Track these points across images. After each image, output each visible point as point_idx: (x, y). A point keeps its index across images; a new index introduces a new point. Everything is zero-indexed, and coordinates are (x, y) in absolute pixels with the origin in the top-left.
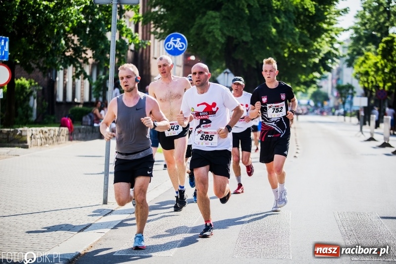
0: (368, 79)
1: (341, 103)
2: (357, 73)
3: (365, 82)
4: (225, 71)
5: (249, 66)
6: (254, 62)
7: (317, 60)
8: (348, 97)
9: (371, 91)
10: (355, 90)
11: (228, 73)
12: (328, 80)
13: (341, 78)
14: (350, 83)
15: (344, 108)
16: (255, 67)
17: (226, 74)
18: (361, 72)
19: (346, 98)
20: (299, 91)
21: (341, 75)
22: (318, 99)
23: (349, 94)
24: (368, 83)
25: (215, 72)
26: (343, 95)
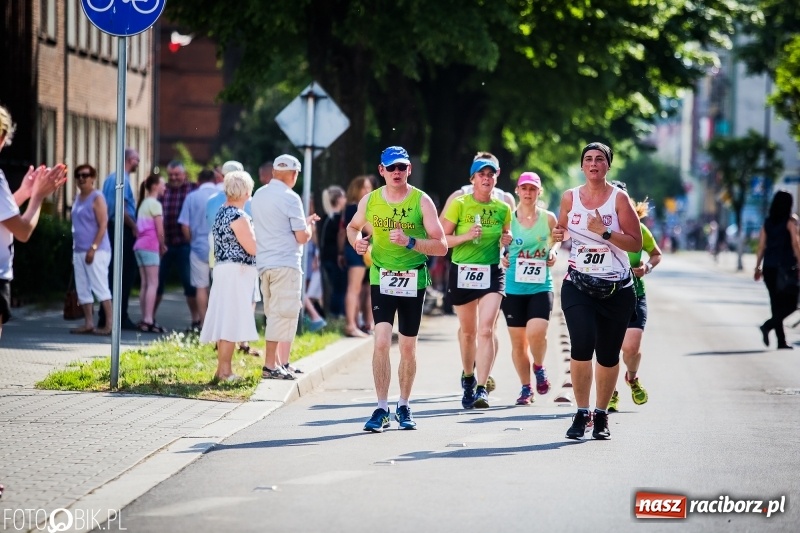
1: (728, 204)
2: (785, 95)
4: (305, 92)
5: (394, 72)
6: (412, 59)
7: (638, 52)
8: (753, 183)
10: (779, 156)
11: (317, 98)
12: (679, 120)
14: (760, 131)
16: (416, 76)
17: (311, 101)
19: (743, 186)
20: (570, 159)
21: (726, 101)
22: (643, 188)
23: (756, 170)
25: (269, 92)
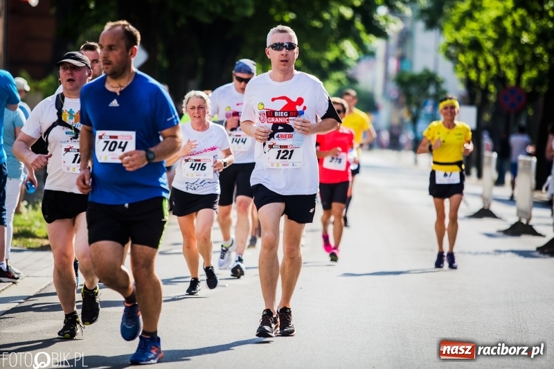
0: (476, 61)
1: (408, 119)
2: (449, 44)
3: (470, 66)
8: (425, 104)
9: (486, 92)
10: (444, 87)
12: (375, 59)
13: (408, 55)
14: (431, 68)
15: (415, 130)
18: (461, 41)
19: (420, 106)
21: (408, 47)
23: (428, 96)
24: (479, 71)
26: (414, 98)
